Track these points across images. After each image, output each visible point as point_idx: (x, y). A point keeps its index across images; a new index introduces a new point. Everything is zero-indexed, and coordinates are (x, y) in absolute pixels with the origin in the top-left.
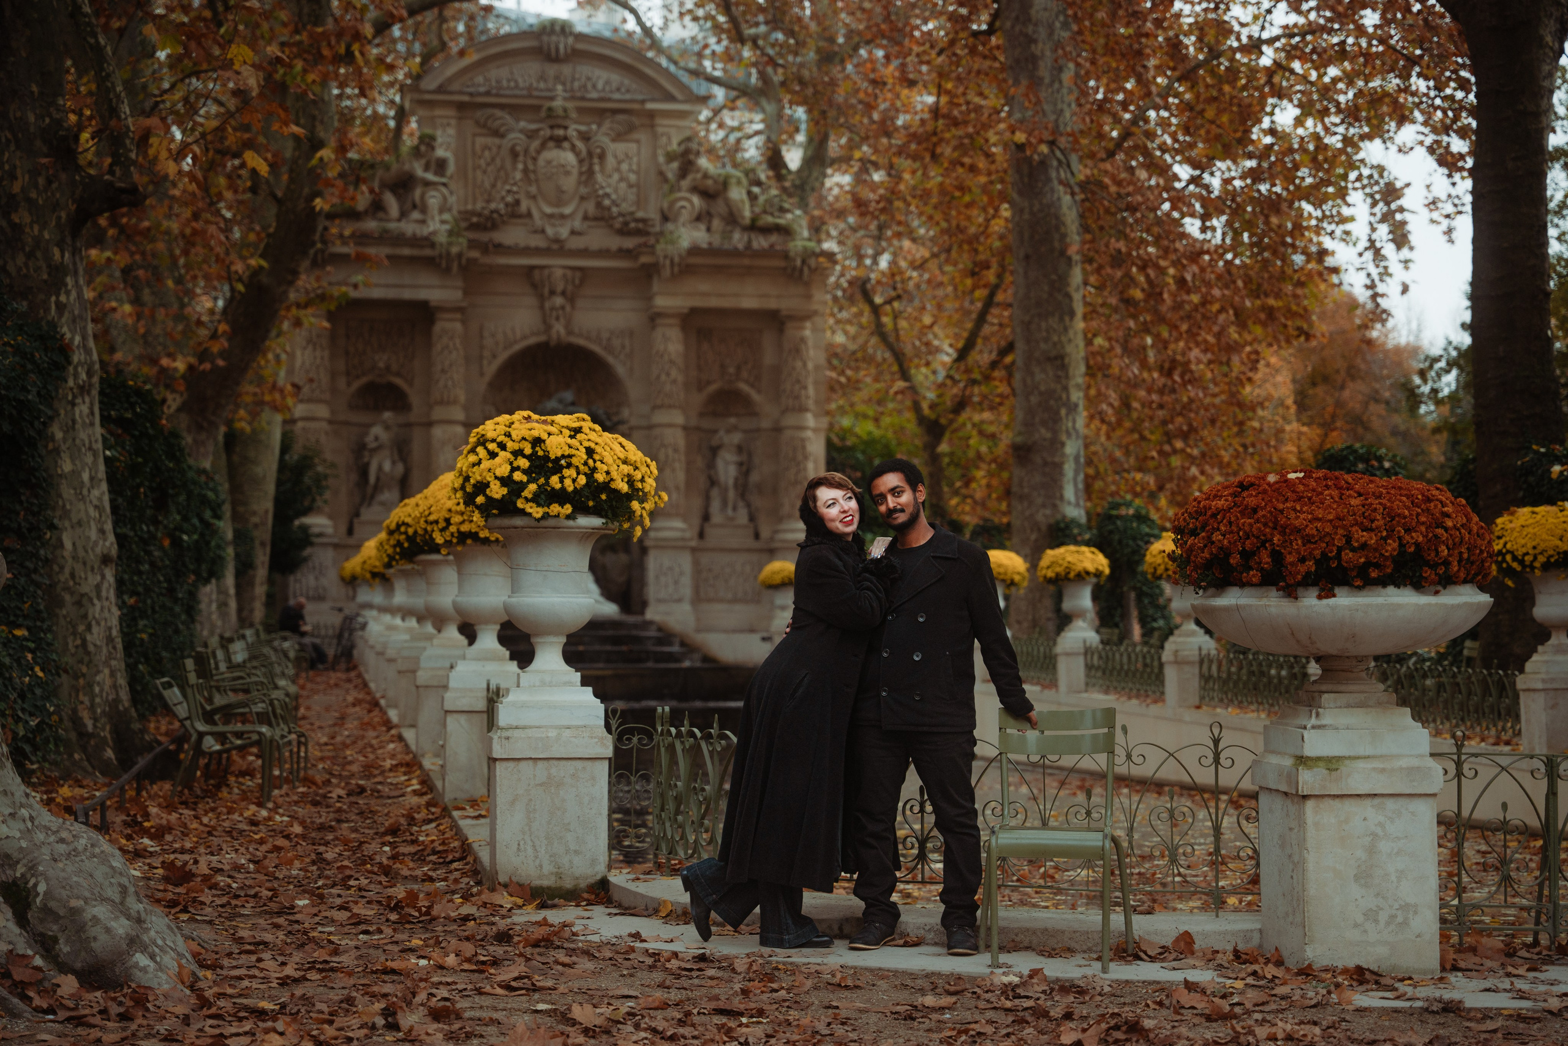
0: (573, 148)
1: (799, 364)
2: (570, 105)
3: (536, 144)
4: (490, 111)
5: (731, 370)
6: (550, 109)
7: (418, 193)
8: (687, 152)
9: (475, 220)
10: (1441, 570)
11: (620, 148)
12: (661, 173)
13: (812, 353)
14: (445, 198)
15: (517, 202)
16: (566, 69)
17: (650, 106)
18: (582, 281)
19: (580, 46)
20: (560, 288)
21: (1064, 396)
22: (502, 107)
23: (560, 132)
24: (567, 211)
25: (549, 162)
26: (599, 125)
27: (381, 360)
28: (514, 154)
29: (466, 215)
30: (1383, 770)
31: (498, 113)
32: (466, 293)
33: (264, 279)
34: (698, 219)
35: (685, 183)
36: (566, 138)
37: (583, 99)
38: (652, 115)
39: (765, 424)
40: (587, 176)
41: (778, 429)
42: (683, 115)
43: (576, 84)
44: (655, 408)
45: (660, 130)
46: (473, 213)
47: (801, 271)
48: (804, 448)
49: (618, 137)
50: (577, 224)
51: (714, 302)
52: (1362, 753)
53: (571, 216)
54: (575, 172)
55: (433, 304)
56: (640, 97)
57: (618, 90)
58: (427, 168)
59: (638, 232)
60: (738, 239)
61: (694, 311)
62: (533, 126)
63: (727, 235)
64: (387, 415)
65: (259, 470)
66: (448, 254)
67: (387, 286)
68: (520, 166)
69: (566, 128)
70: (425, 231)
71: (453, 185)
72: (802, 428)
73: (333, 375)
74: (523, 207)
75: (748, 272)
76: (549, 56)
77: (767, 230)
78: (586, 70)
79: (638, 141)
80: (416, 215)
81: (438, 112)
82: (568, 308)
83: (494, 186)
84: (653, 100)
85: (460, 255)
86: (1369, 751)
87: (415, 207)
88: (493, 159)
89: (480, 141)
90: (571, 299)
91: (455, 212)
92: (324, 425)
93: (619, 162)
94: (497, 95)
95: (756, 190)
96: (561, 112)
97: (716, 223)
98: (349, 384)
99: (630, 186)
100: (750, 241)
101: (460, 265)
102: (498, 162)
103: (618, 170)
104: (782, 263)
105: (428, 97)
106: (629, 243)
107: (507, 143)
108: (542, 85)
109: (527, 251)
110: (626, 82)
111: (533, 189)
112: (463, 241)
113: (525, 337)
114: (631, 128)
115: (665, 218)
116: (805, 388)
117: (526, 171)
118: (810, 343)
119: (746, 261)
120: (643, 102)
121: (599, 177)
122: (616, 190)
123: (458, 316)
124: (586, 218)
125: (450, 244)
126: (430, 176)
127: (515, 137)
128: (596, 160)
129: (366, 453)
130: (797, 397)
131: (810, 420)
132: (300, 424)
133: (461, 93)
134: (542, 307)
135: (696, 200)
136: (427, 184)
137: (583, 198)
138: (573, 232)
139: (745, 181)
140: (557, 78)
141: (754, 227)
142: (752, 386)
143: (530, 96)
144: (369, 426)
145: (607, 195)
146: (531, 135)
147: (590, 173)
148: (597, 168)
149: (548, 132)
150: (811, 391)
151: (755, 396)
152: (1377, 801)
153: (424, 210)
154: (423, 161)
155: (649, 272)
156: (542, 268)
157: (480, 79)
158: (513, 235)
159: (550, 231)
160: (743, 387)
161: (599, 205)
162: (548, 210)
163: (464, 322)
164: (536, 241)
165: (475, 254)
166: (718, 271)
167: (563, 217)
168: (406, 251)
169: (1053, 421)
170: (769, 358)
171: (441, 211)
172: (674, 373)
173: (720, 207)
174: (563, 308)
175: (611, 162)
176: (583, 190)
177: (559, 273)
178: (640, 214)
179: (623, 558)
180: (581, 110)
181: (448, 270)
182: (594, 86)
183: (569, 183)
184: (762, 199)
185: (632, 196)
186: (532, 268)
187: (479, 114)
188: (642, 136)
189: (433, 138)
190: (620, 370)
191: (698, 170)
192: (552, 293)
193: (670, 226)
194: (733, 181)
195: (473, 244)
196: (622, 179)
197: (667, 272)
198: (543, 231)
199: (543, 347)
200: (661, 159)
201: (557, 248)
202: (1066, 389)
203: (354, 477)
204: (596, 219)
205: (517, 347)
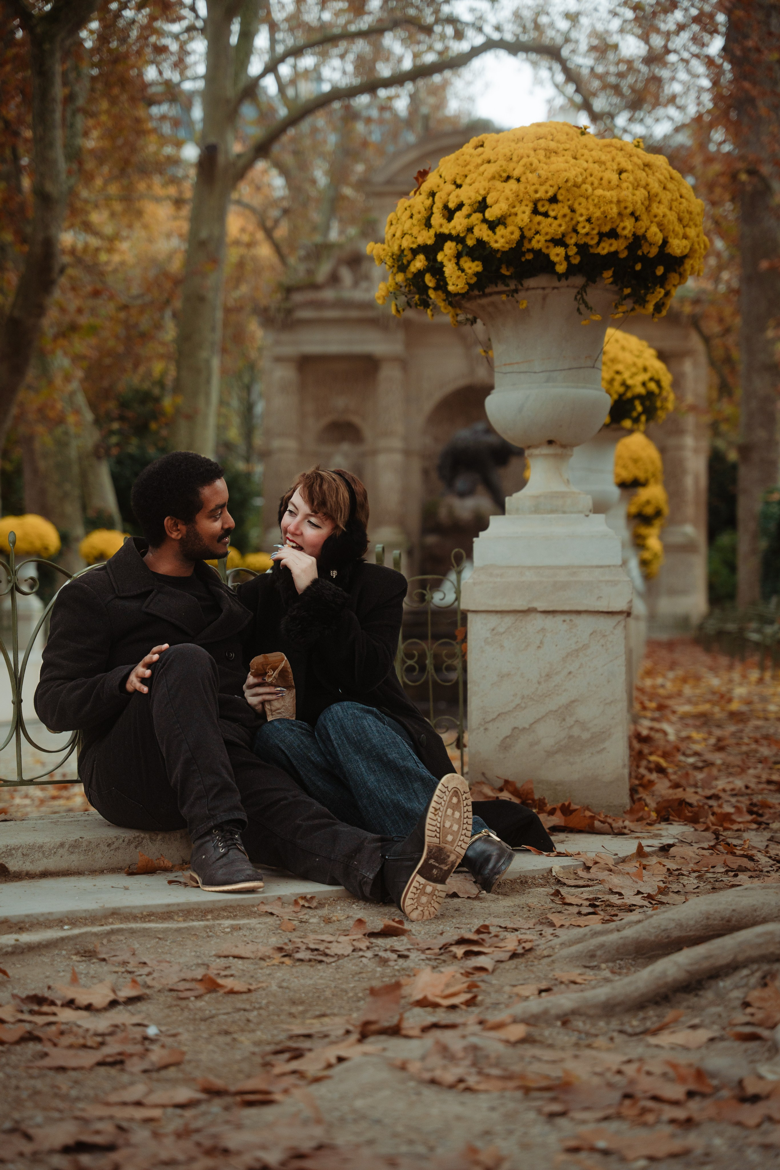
7: (366, 266)
27: (341, 402)
32: (408, 345)
55: (377, 356)
64: (345, 446)
66: (386, 314)
67: (341, 342)
70: (368, 297)
72: (682, 448)
73: (303, 415)
80: (364, 284)
81: (386, 201)
87: (364, 277)
92: (294, 455)
98: (317, 422)
101: (398, 324)
113: (454, 380)
123: (399, 364)
125: (385, 307)
130: (678, 424)
131: (689, 441)
144: (333, 454)
153: (370, 280)
154: (370, 241)
163: (404, 370)
168: (354, 314)
181: (388, 328)
189: (377, 222)
199: (472, 388)
205: (449, 389)
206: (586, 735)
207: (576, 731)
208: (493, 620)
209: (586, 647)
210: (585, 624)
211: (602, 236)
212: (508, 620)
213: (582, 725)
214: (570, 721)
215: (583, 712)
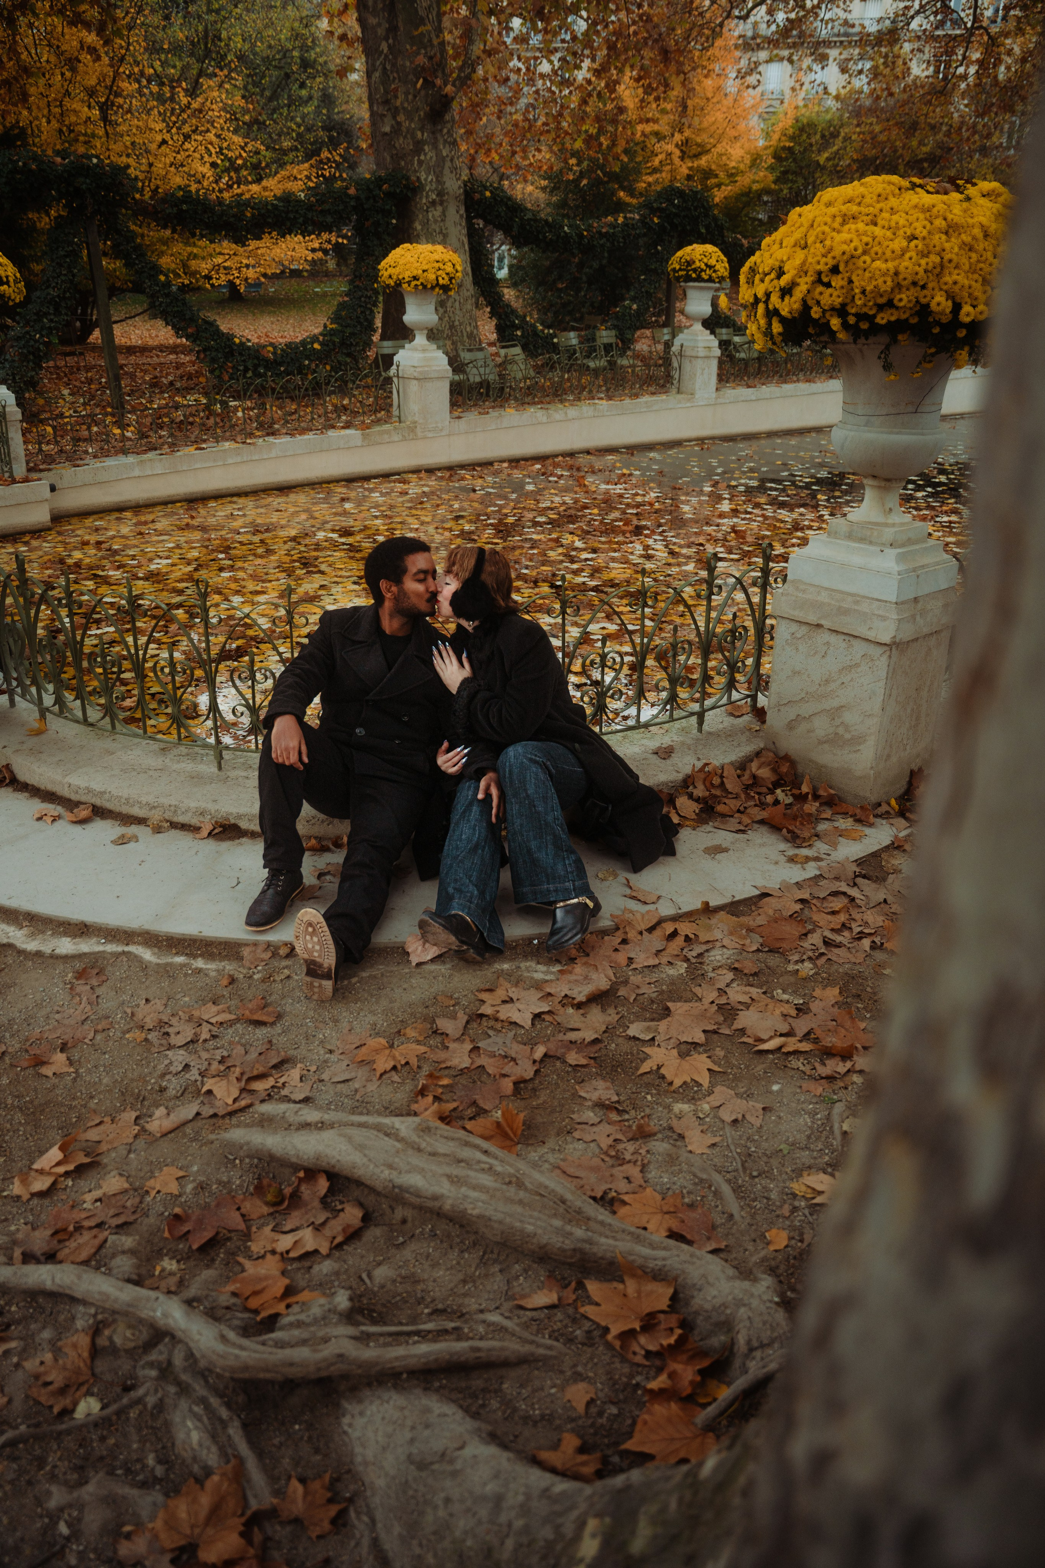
206: (848, 736)
207: (841, 731)
208: (794, 627)
209: (857, 665)
210: (859, 648)
211: (881, 308)
212: (804, 629)
213: (847, 728)
214: (838, 722)
215: (849, 717)
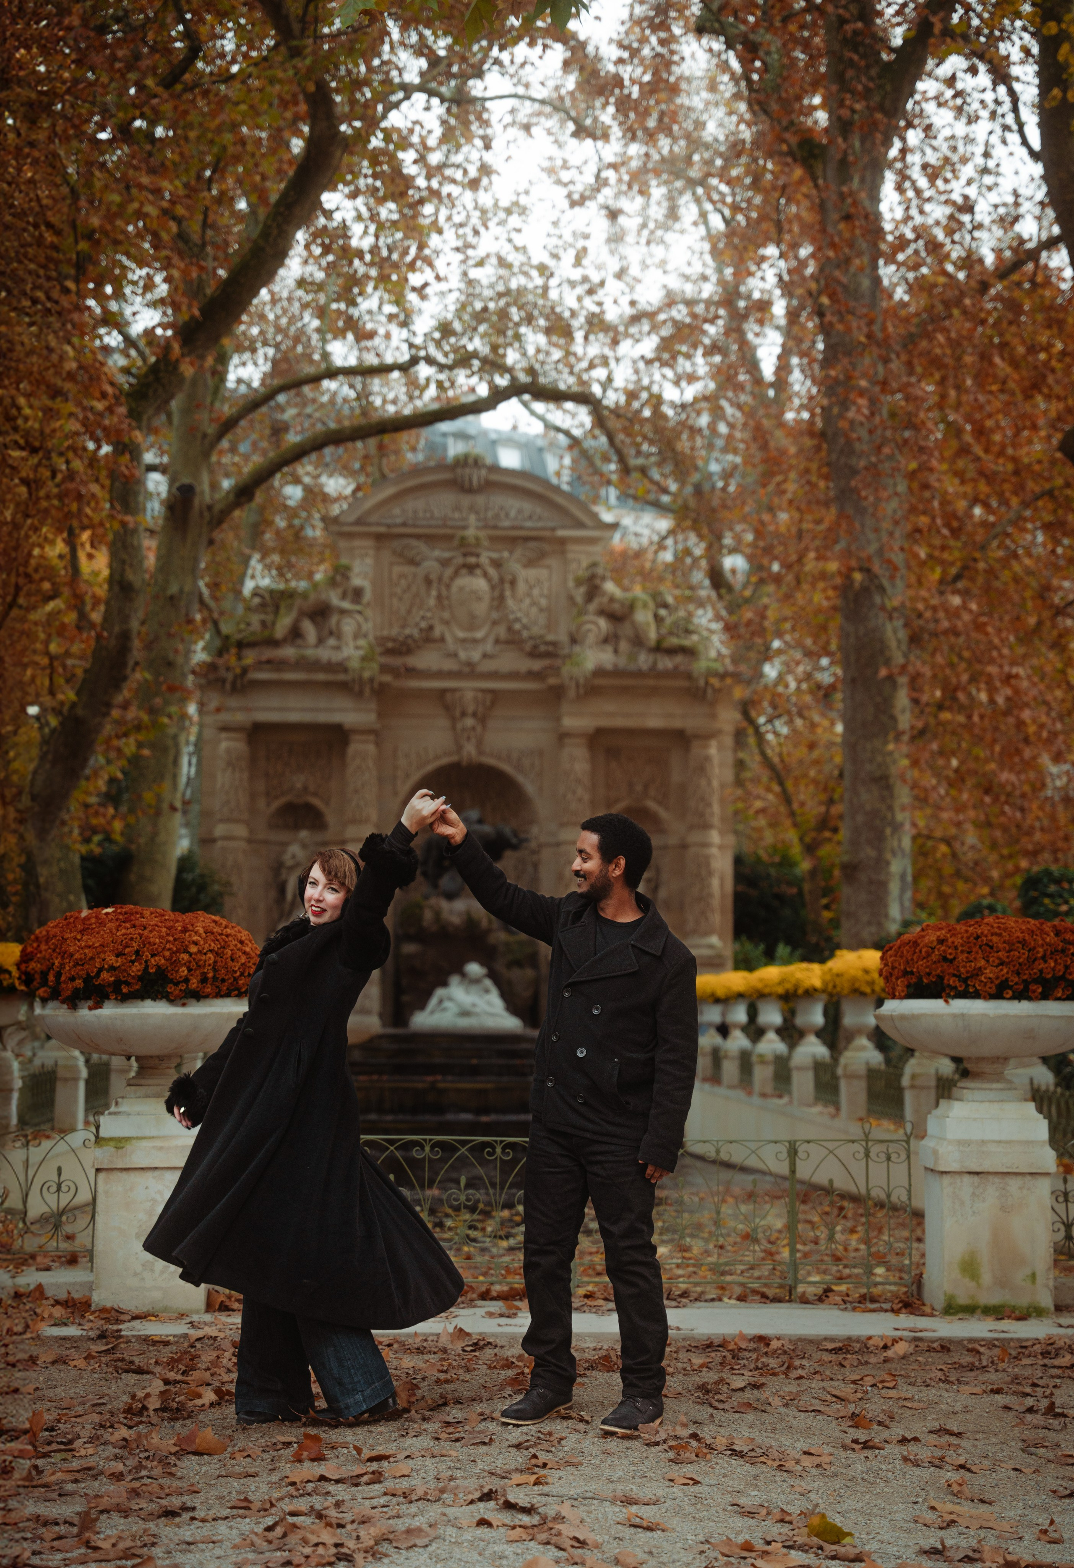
0: (485, 575)
1: (703, 782)
2: (482, 534)
3: (449, 572)
4: (406, 541)
5: (639, 788)
6: (463, 539)
7: (334, 620)
8: (592, 577)
9: (390, 645)
10: (183, 987)
11: (532, 573)
12: (571, 598)
13: (717, 771)
14: (359, 626)
15: (431, 628)
16: (480, 500)
17: (561, 533)
18: (493, 703)
19: (494, 477)
20: (471, 709)
21: (889, 816)
22: (418, 537)
23: (472, 560)
24: (479, 635)
25: (461, 589)
26: (511, 552)
27: (299, 781)
28: (428, 582)
29: (381, 640)
30: (161, 1148)
31: (414, 542)
32: (380, 715)
33: (80, 712)
34: (606, 641)
35: (593, 607)
36: (477, 566)
37: (495, 527)
38: (563, 541)
39: (673, 841)
40: (499, 601)
41: (684, 846)
42: (593, 541)
43: (490, 514)
44: (562, 825)
45: (570, 556)
46: (389, 639)
47: (705, 692)
48: (708, 864)
49: (530, 563)
50: (489, 647)
51: (619, 722)
52: (147, 1133)
53: (483, 640)
54: (487, 597)
55: (347, 726)
56: (550, 524)
57: (530, 518)
58: (344, 596)
59: (547, 655)
60: (644, 660)
61: (600, 732)
62: (447, 555)
63: (632, 657)
64: (304, 834)
65: (154, 889)
66: (361, 678)
67: (303, 710)
68: (434, 593)
69: (478, 555)
70: (336, 657)
71: (369, 612)
72: (707, 845)
73: (253, 796)
74: (437, 632)
75: (653, 692)
76: (464, 488)
77: (672, 651)
78: (498, 500)
79: (549, 567)
80: (332, 642)
81: (357, 543)
82: (479, 729)
83: (409, 612)
84: (564, 527)
85: (372, 680)
86: (154, 1133)
87: (331, 633)
88: (409, 587)
89: (397, 570)
90: (482, 720)
91: (371, 637)
92: (242, 844)
93: (531, 587)
94: (414, 526)
95: (663, 612)
96: (472, 541)
97: (624, 645)
98: (268, 804)
99: (541, 610)
100: (655, 663)
101: (372, 690)
102: (414, 589)
103: (529, 595)
104: (682, 683)
105: (346, 529)
106: (537, 665)
107: (421, 571)
108: (457, 515)
109: (440, 674)
110: (538, 510)
111: (446, 615)
112: (375, 666)
113: (437, 758)
114: (542, 555)
115: (574, 641)
116: (709, 805)
117: (439, 598)
118: (716, 761)
119: (651, 682)
120: (553, 529)
121: (510, 603)
122: (527, 615)
123: (372, 737)
124: (497, 641)
125: (362, 669)
126: (346, 605)
127: (430, 566)
128: (507, 586)
129: (284, 872)
130: (702, 815)
131: (715, 837)
132: (220, 843)
133: (379, 524)
134: (454, 728)
135: (603, 623)
136: (343, 612)
137: (495, 623)
138: (485, 656)
139: (651, 604)
140: (472, 508)
141: (659, 648)
142: (660, 803)
143: (445, 526)
144: (286, 844)
145: (518, 620)
146: (445, 563)
147: (502, 598)
148: (508, 593)
149: (460, 560)
150: (716, 808)
151: (663, 813)
152: (157, 1173)
153: (339, 637)
154: (339, 591)
155: (557, 694)
156: (453, 690)
157: (397, 511)
158: (426, 660)
159: (462, 655)
160: (651, 805)
161: (510, 629)
162: (461, 634)
163: (378, 744)
164: (449, 665)
165: (387, 678)
166: (624, 691)
167: (475, 641)
168: (321, 677)
169: (879, 839)
170: (676, 776)
171: (356, 637)
172: (580, 791)
173: (626, 629)
174: (473, 728)
175: (521, 587)
176: (495, 615)
177: (469, 695)
178: (550, 637)
179: (529, 973)
180: (493, 539)
181: (360, 694)
182: (507, 515)
183: (481, 608)
184: (669, 621)
185: (542, 620)
186: (444, 691)
187: (396, 544)
188: (553, 562)
189: (348, 568)
190: (530, 788)
191: (604, 594)
192: (463, 714)
193: (577, 649)
194: (639, 604)
195: (384, 669)
196: (534, 604)
197: (572, 693)
198: (455, 655)
199: (455, 767)
200: (571, 584)
201: (470, 671)
202: (891, 808)
203: (273, 894)
204: (507, 642)
205: (430, 767)
